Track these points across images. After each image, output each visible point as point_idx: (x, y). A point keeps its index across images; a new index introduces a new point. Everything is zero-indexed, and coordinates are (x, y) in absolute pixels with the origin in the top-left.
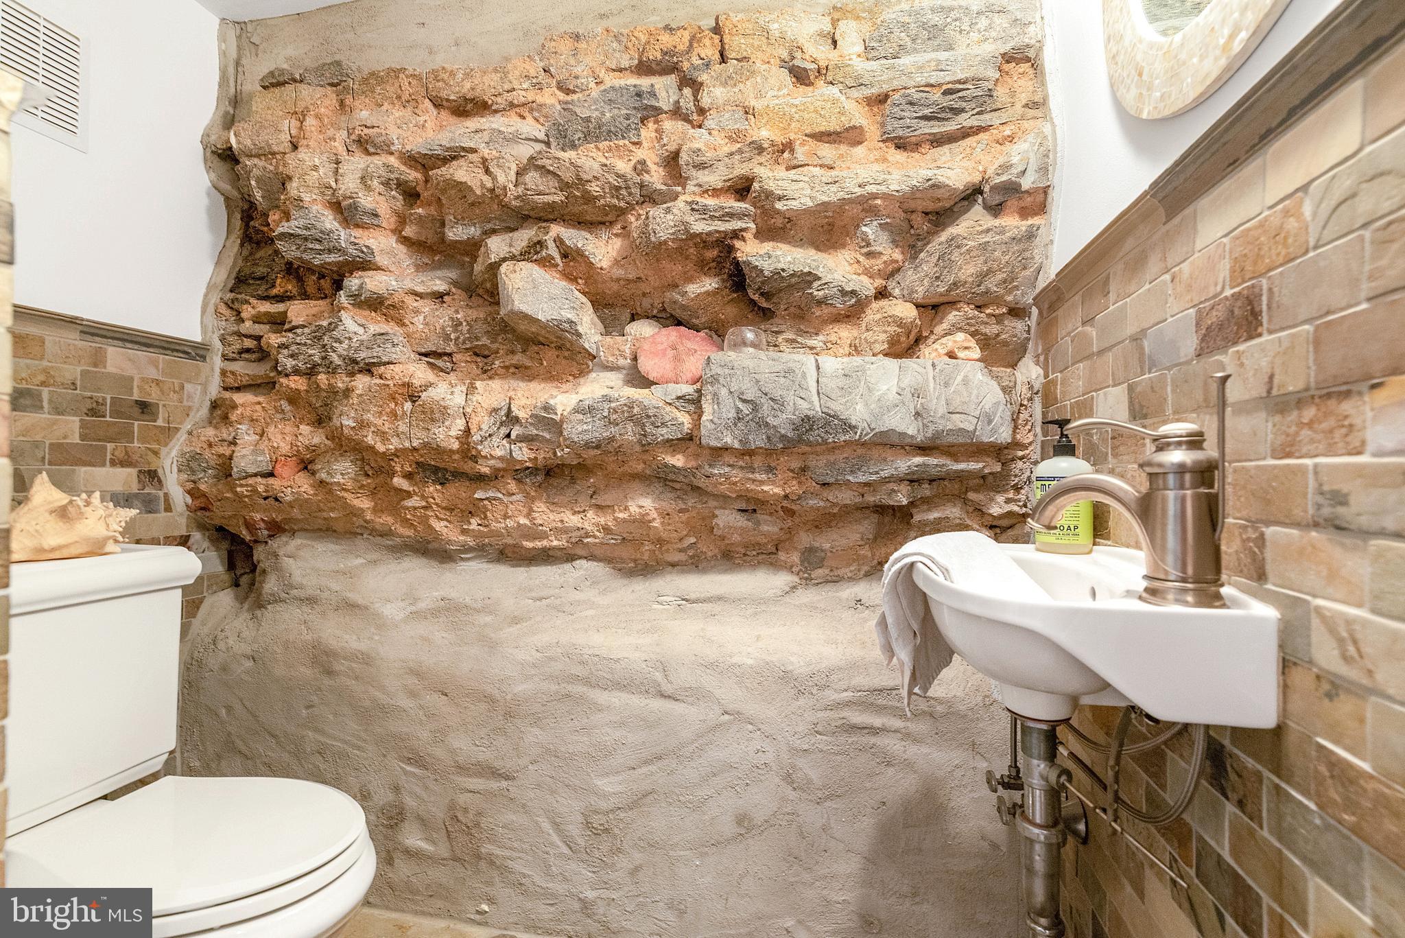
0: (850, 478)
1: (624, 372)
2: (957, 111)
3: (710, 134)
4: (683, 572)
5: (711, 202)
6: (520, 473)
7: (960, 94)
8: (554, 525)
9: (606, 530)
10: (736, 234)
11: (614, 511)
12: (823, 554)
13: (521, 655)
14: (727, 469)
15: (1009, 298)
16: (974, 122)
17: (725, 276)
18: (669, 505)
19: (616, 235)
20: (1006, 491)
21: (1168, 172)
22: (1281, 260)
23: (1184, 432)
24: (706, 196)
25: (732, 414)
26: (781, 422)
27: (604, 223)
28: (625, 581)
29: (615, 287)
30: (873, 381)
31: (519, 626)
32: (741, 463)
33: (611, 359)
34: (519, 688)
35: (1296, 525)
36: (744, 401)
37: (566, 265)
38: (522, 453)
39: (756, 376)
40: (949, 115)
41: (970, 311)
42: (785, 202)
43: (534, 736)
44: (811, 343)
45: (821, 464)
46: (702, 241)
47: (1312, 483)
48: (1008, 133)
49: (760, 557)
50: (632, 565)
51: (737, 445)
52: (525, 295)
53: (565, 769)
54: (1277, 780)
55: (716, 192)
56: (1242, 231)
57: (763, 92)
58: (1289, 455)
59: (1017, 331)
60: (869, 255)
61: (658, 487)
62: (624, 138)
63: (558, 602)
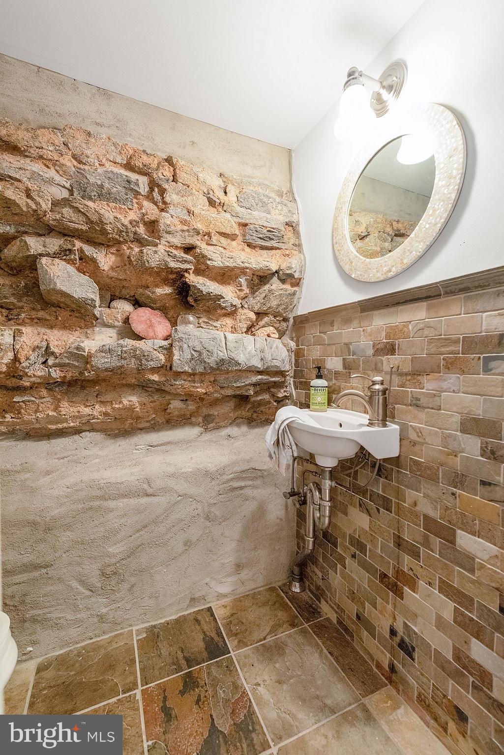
0: (234, 385)
1: (117, 329)
2: (271, 239)
3: (172, 217)
4: (148, 432)
5: (175, 252)
6: (49, 384)
7: (273, 233)
8: (73, 414)
9: (106, 414)
10: (186, 271)
11: (112, 404)
12: (214, 417)
13: (56, 493)
14: (183, 382)
15: (284, 315)
16: (276, 245)
17: (175, 288)
18: (145, 399)
19: (112, 253)
20: (283, 388)
21: (365, 300)
22: (402, 338)
23: (380, 380)
24: (172, 248)
25: (189, 357)
26: (212, 361)
27: (103, 245)
28: (113, 441)
29: (108, 281)
30: (246, 345)
31: (50, 476)
32: (189, 379)
33: (110, 321)
34: (55, 512)
35: (406, 405)
36: (195, 351)
37: (81, 264)
38: (56, 374)
39: (201, 340)
40: (268, 240)
41: (272, 317)
42: (212, 262)
43: (66, 537)
44: (215, 324)
45: (222, 379)
46: (171, 271)
47: (410, 395)
48: (287, 253)
49: (183, 421)
50: (117, 431)
51: (190, 371)
52: (64, 281)
53: (89, 549)
54: (397, 469)
55: (177, 248)
56: (390, 326)
57: (196, 204)
58: (403, 387)
59: (284, 327)
60: (240, 290)
61: (140, 390)
62: (125, 205)
63: (75, 458)
